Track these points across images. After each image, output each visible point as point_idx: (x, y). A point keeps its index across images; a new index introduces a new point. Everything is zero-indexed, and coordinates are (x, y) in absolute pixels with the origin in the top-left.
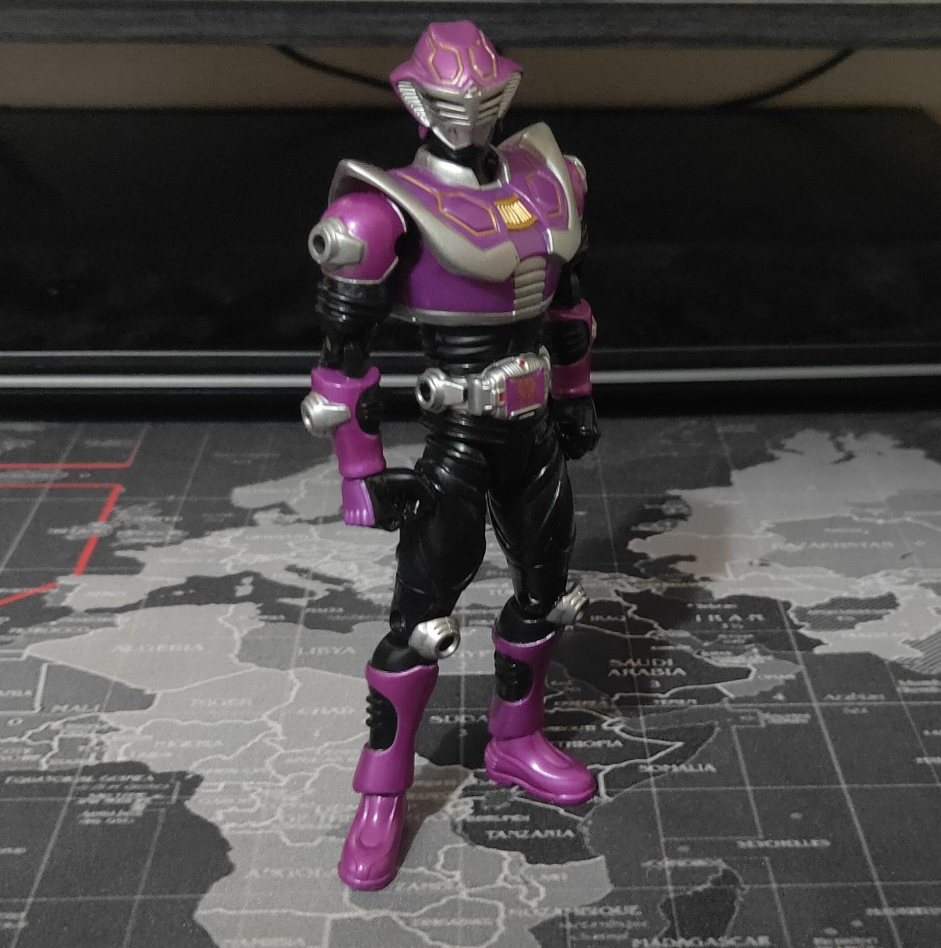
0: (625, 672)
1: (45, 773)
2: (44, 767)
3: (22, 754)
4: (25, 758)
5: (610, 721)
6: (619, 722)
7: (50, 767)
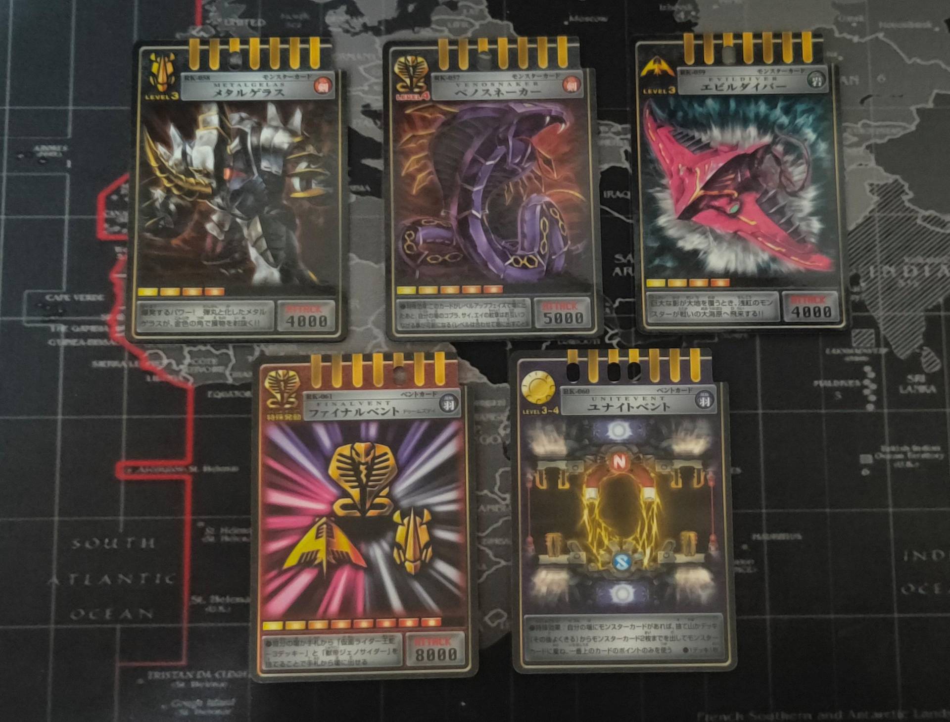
0: (625, 269)
1: (232, 387)
2: (230, 381)
3: (211, 366)
4: (215, 369)
5: (611, 332)
6: (616, 334)
7: (234, 379)
